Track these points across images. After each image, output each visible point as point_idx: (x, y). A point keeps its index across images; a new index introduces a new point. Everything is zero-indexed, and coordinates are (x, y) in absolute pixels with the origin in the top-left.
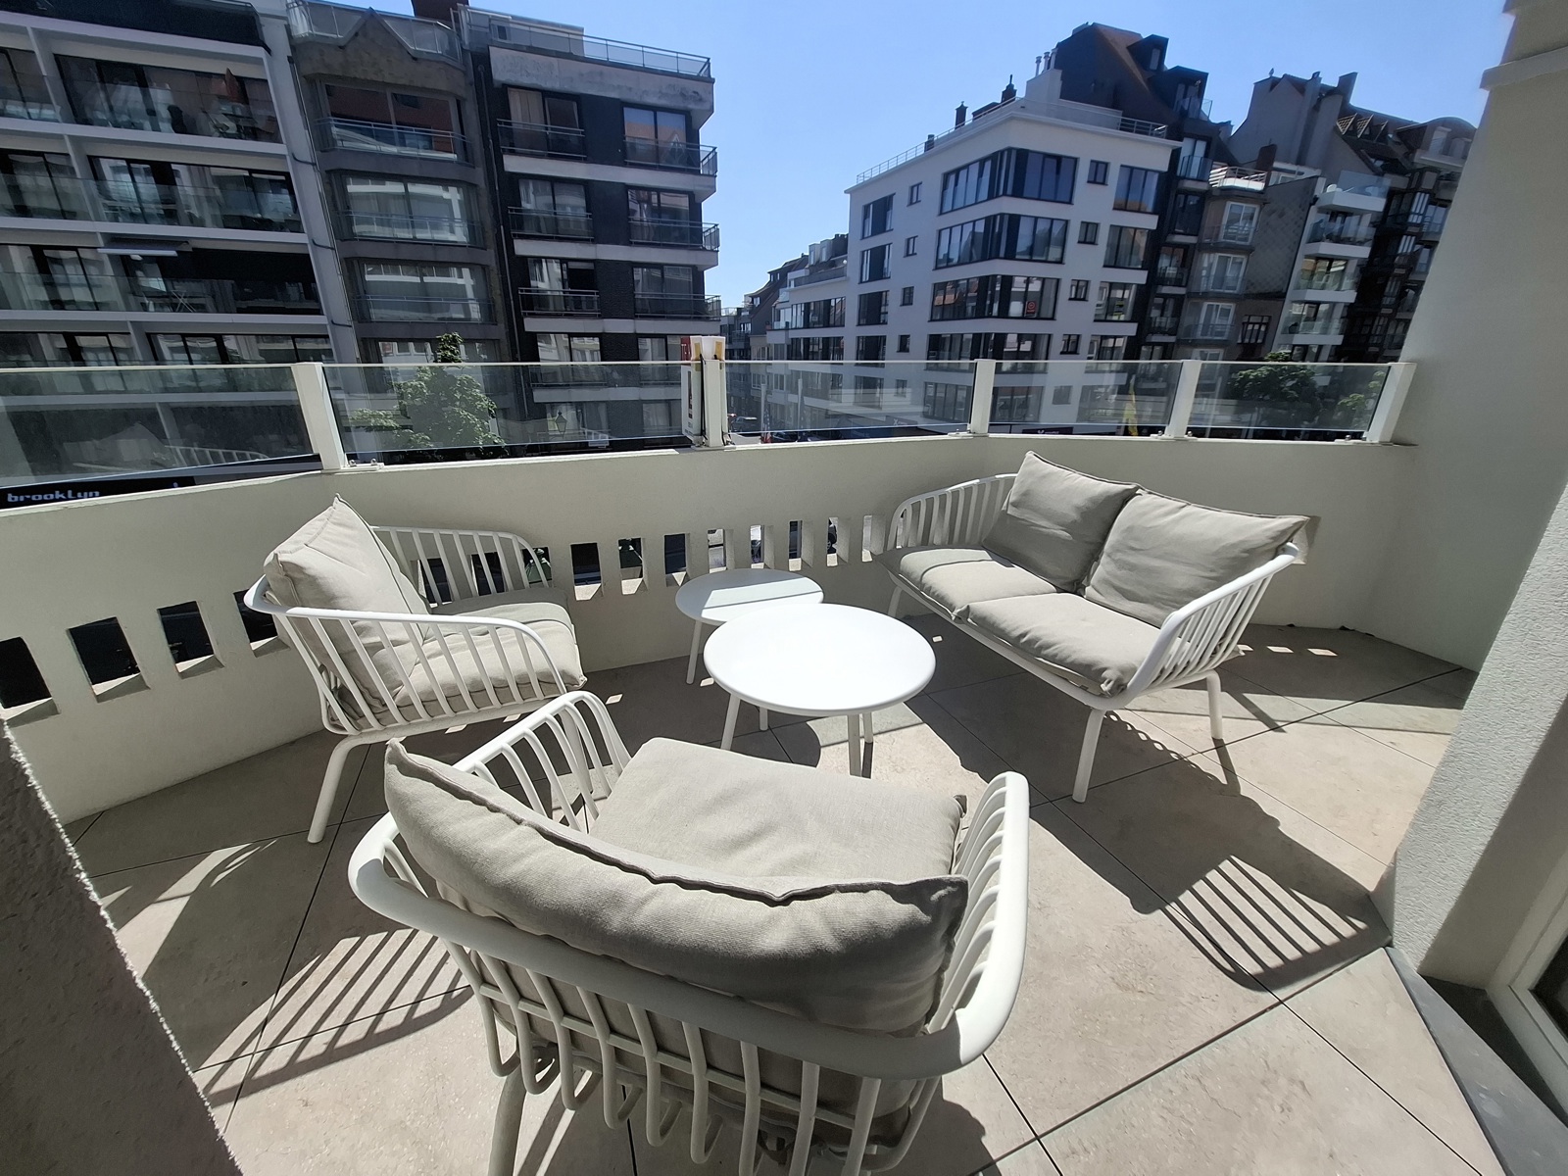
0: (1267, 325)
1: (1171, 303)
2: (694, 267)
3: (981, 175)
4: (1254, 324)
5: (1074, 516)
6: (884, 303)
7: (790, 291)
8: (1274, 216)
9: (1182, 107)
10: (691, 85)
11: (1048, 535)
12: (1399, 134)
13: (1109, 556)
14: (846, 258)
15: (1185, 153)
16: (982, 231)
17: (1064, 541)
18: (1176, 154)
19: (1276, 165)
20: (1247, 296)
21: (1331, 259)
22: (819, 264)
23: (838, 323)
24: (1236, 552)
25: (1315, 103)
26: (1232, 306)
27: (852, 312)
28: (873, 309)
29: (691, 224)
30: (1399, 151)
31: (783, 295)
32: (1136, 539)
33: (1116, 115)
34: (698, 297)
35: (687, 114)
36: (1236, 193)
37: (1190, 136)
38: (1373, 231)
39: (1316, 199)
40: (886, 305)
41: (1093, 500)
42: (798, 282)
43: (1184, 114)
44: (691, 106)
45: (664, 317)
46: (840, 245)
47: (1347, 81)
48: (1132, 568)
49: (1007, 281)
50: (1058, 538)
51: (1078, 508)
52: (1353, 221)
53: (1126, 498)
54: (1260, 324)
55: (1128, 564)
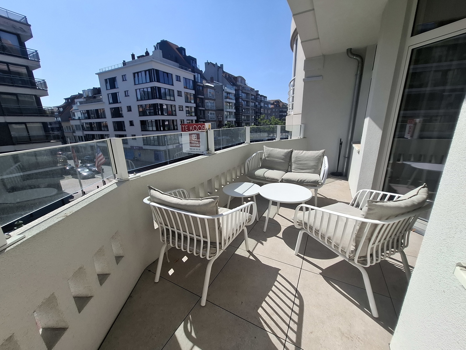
0: (222, 116)
1: (202, 112)
2: (35, 96)
3: (146, 75)
4: (220, 116)
5: (283, 157)
6: (120, 110)
7: (78, 106)
8: (217, 92)
9: (193, 66)
10: (18, 25)
11: (279, 162)
12: (233, 78)
13: (294, 163)
14: (101, 96)
15: (196, 76)
16: (150, 91)
17: (283, 162)
18: (194, 76)
19: (214, 81)
20: (217, 110)
21: (229, 103)
22: (88, 98)
23: (103, 117)
24: (318, 157)
25: (217, 69)
26: (214, 112)
27: (108, 114)
28: (116, 113)
29: (29, 79)
30: (234, 82)
31: (74, 107)
32: (299, 159)
33: (178, 65)
34: (40, 107)
35: (18, 36)
36: (209, 87)
37: (197, 73)
38: (235, 97)
39: (224, 90)
40: (121, 111)
41: (286, 153)
42: (81, 103)
43: (194, 67)
44: (19, 32)
45: (22, 115)
46: (97, 91)
47: (222, 65)
48: (301, 164)
49: (161, 105)
50: (281, 162)
51: (283, 155)
52: (231, 95)
53: (292, 152)
54: (221, 116)
55: (300, 163)
